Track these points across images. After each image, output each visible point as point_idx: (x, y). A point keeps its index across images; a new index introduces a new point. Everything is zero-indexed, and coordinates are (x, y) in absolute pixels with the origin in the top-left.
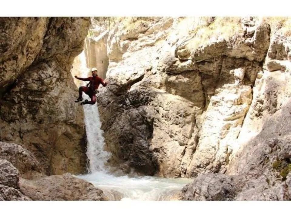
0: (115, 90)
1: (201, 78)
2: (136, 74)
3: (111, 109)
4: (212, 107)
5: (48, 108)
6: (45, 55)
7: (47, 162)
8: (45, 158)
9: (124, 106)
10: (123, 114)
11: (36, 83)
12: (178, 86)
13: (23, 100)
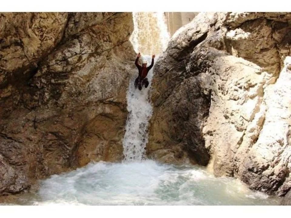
0: (175, 54)
1: (271, 28)
2: (198, 32)
3: (168, 78)
4: (286, 73)
5: (74, 90)
6: (74, 30)
7: (68, 151)
8: (67, 147)
9: (185, 73)
10: (182, 83)
11: (60, 63)
12: (239, 45)
13: (46, 85)
